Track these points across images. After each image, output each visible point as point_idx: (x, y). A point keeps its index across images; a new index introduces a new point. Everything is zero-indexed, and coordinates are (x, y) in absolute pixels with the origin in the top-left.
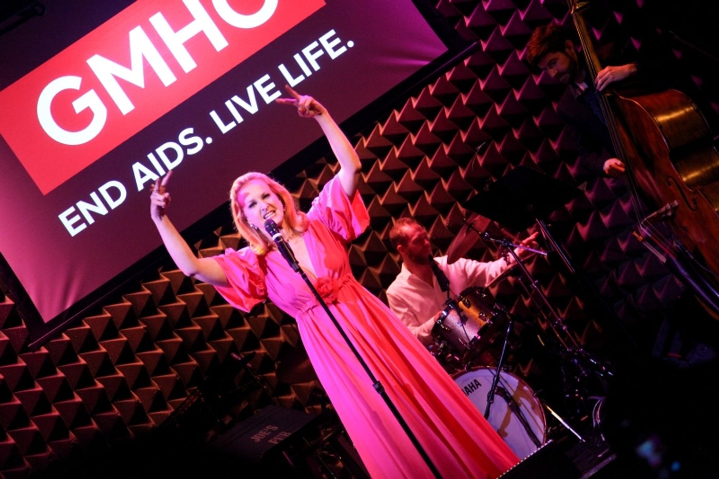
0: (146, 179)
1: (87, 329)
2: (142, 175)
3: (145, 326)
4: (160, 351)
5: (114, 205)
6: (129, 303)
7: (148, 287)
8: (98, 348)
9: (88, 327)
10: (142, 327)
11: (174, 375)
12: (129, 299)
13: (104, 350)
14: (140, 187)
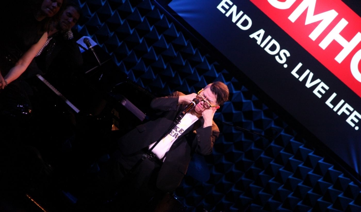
0: (257, 38)
1: (168, 27)
2: (259, 36)
3: (176, 56)
4: (165, 67)
5: (239, 25)
6: (186, 44)
7: (197, 52)
8: (160, 35)
9: (170, 27)
10: (175, 54)
11: (154, 77)
12: (188, 44)
13: (159, 38)
14: (251, 36)
